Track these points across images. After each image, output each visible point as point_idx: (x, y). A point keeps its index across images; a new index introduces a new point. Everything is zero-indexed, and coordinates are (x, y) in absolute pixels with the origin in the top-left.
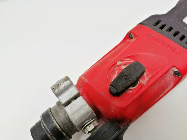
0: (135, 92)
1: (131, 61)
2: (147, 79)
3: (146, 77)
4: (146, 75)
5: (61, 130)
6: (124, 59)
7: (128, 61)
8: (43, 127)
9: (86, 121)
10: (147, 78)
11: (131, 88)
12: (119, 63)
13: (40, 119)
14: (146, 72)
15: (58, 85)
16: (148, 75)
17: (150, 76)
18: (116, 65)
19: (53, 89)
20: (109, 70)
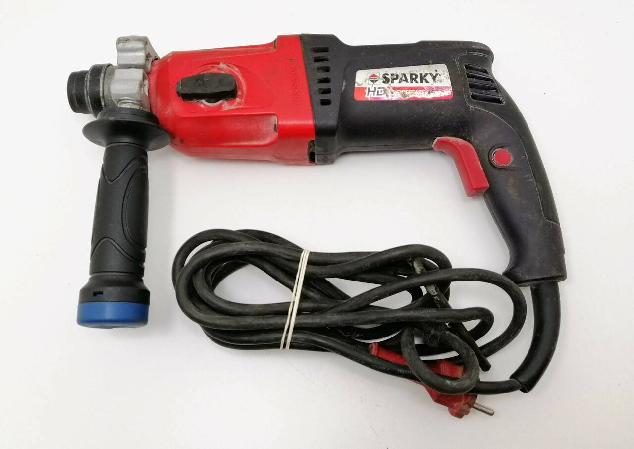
0: (206, 110)
1: (239, 74)
2: (233, 107)
3: (235, 103)
4: (238, 103)
5: (101, 95)
6: (231, 65)
7: (236, 71)
8: (86, 79)
9: (126, 96)
10: (235, 106)
11: (203, 101)
12: (222, 66)
13: (88, 70)
14: (242, 98)
15: (128, 39)
16: (239, 104)
17: (241, 106)
18: (216, 66)
19: (119, 40)
20: (203, 66)
